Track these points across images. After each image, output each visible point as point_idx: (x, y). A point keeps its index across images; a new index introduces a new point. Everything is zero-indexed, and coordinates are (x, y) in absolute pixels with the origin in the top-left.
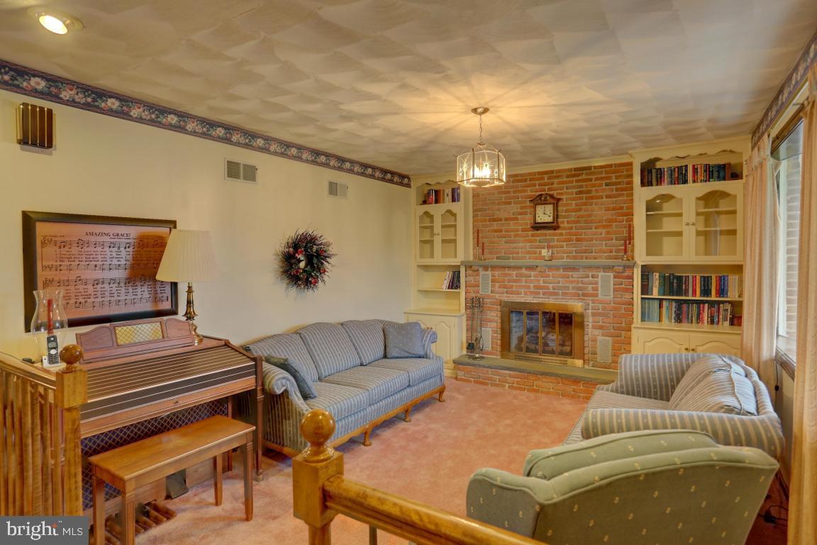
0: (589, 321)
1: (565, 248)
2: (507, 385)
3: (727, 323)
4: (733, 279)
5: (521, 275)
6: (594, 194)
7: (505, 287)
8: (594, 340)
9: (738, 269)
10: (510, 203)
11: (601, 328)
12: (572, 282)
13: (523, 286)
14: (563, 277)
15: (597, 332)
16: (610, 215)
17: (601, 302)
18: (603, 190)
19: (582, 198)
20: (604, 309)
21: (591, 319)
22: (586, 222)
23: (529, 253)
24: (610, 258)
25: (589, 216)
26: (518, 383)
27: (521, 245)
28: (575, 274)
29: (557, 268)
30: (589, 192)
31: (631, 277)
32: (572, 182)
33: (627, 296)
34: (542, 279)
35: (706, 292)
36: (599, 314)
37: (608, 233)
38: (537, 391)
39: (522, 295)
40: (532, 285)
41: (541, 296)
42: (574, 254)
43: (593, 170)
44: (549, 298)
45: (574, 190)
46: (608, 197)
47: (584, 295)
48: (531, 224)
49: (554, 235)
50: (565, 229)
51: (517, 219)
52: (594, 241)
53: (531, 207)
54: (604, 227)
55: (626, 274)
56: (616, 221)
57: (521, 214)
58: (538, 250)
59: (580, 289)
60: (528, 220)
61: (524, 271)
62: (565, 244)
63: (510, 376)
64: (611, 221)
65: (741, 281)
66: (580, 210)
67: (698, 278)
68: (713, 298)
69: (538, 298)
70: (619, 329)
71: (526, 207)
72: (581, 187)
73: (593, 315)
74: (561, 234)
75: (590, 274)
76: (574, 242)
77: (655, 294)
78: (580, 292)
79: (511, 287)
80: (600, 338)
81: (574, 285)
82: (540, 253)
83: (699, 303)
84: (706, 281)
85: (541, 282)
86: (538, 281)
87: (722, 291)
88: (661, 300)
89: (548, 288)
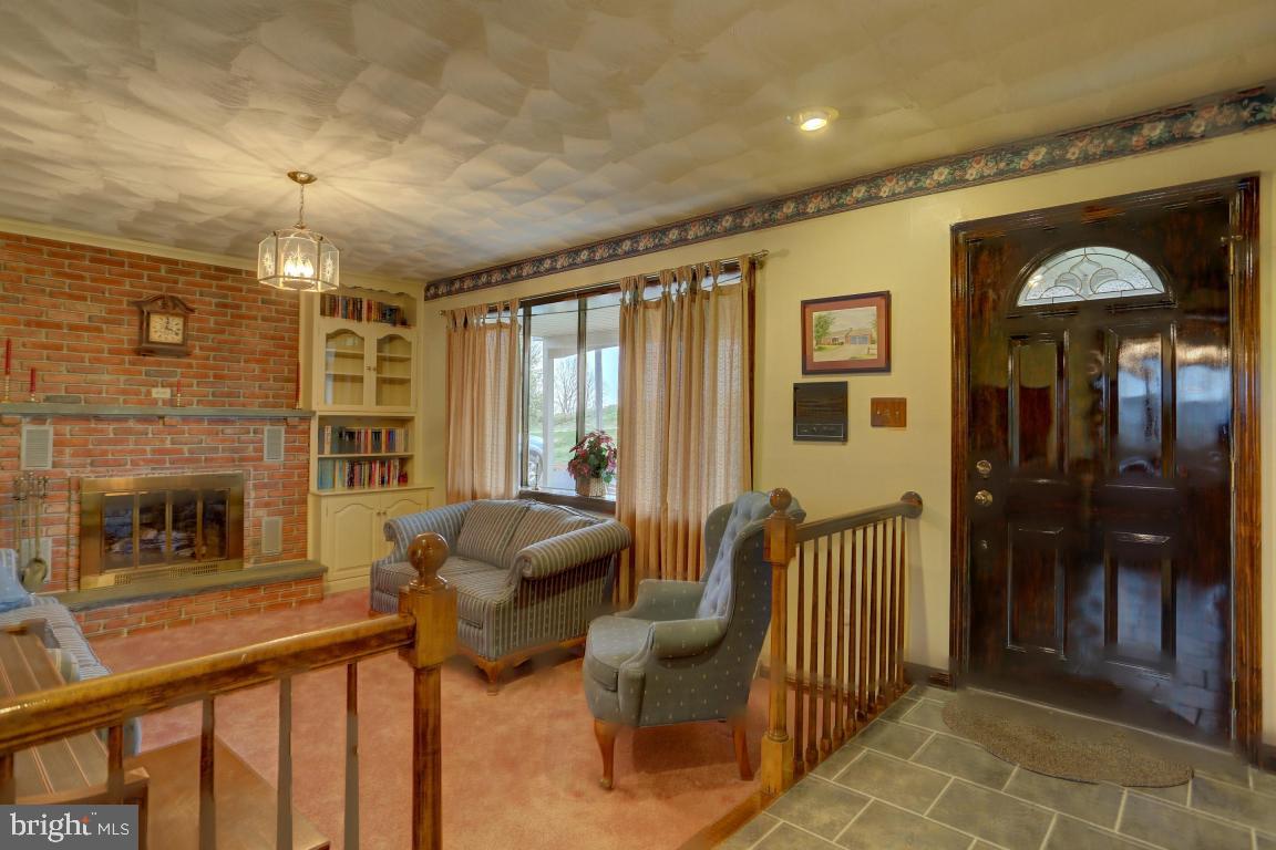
0: (251, 498)
1: (195, 388)
2: (126, 630)
3: (396, 482)
4: (399, 433)
5: (129, 432)
6: (244, 311)
7: (88, 454)
8: (258, 524)
9: (404, 421)
10: (84, 299)
11: (267, 505)
12: (223, 441)
13: (131, 452)
14: (209, 433)
15: (261, 512)
16: (267, 345)
17: (268, 468)
18: (259, 309)
19: (225, 315)
20: (271, 477)
21: (253, 494)
22: (231, 351)
23: (124, 392)
24: (265, 405)
25: (238, 342)
26: (149, 619)
27: (106, 377)
28: (229, 430)
29: (199, 419)
30: (238, 307)
31: (307, 432)
32: (210, 286)
33: (303, 457)
34: (169, 437)
35: (377, 448)
36: (264, 486)
37: (264, 371)
38: (188, 622)
39: (128, 467)
40: (148, 448)
41: (168, 465)
42: (211, 398)
43: (244, 276)
44: (183, 468)
45: (214, 301)
46: (264, 319)
47: (242, 459)
48: (130, 341)
49: (178, 366)
50: (196, 358)
51: (99, 330)
52: (243, 381)
53: (131, 312)
54: (258, 361)
55: (301, 428)
56: (275, 354)
57: (106, 321)
58: (143, 389)
59: (234, 450)
60: (127, 332)
61: (131, 424)
62: (195, 381)
63: (129, 611)
64: (267, 353)
65: (406, 435)
66: (223, 332)
67: (370, 431)
68: (383, 453)
69: (162, 469)
70: (290, 503)
71: (120, 312)
72: (225, 296)
73: (256, 487)
74: (190, 366)
75: (252, 428)
76: (211, 380)
77: (327, 454)
78: (236, 456)
79: (104, 453)
80: (265, 519)
81: (227, 445)
82: (149, 393)
83: (371, 461)
84: (377, 435)
85: (168, 442)
86: (163, 441)
87: (391, 446)
88: (334, 459)
89: (180, 452)
